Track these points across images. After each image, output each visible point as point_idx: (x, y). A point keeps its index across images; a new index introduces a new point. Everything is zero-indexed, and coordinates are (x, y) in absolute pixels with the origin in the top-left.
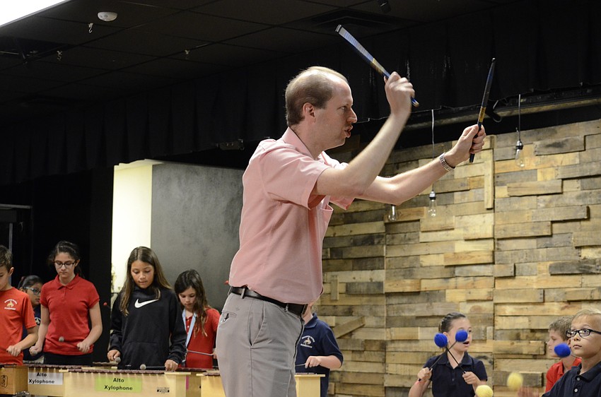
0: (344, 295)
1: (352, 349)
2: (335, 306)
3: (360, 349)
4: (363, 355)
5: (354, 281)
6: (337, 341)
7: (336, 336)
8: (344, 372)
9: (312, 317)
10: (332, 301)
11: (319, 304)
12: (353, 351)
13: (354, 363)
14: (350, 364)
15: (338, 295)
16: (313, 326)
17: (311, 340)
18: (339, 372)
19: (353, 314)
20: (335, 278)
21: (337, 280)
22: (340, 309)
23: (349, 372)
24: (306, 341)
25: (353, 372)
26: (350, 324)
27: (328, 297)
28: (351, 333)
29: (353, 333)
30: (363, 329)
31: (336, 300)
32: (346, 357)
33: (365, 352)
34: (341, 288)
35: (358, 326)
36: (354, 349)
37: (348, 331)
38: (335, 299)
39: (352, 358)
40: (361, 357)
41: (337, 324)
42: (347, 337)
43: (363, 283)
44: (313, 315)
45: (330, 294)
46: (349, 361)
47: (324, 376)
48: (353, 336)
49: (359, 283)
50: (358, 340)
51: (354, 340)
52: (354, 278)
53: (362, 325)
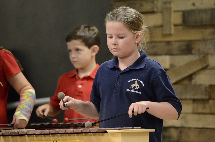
0: (180, 28)
1: (192, 97)
2: (168, 42)
3: (204, 97)
4: (207, 106)
5: (193, 8)
6: (174, 87)
7: (172, 80)
8: (182, 128)
9: (139, 55)
10: (165, 36)
11: (148, 40)
12: (194, 100)
13: (196, 116)
14: (190, 117)
15: (173, 27)
16: (142, 66)
17: (139, 83)
18: (176, 128)
19: (193, 52)
20: (168, 6)
21: (170, 8)
22: (175, 46)
23: (190, 128)
24: (133, 85)
25: (195, 128)
26: (189, 64)
27: (158, 31)
28: (190, 77)
29: (193, 77)
30: (207, 71)
31: (170, 35)
32: (186, 108)
33: (211, 102)
34: (176, 19)
35: (200, 67)
36: (196, 97)
37: (186, 74)
38: (168, 32)
39: (193, 109)
40: (204, 108)
41: (172, 66)
42: (186, 82)
43: (205, 11)
44: (141, 52)
45: (162, 26)
46: (189, 113)
47: (154, 130)
48: (193, 81)
49: (200, 11)
50: (200, 85)
51: (195, 86)
52: (194, 4)
53: (204, 65)
